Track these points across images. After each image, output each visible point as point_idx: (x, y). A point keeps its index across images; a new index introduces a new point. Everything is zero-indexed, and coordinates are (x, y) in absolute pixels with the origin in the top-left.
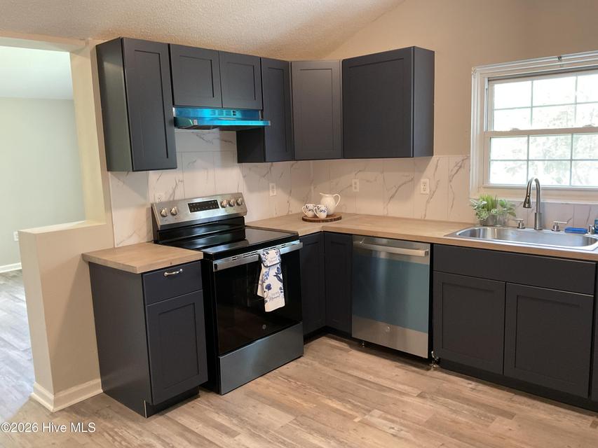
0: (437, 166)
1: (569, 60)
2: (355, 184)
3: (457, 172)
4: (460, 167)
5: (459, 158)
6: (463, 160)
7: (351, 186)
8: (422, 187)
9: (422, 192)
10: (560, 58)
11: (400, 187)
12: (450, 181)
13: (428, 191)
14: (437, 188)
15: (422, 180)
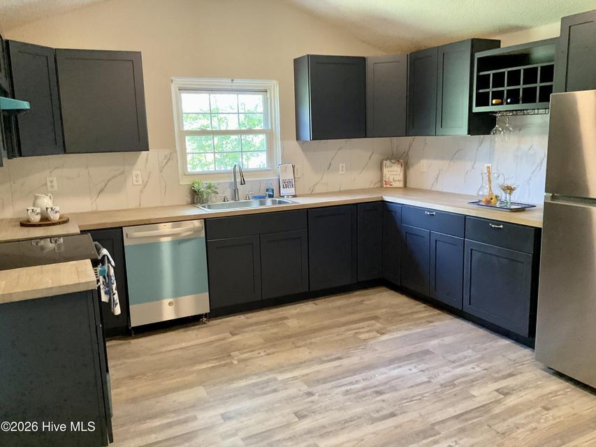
0: (147, 160)
1: (239, 83)
2: (51, 182)
3: (166, 164)
4: (169, 159)
5: (167, 152)
6: (171, 154)
7: (46, 184)
8: (135, 178)
9: (135, 183)
10: (232, 80)
11: (109, 181)
12: (161, 171)
13: (140, 182)
14: (149, 178)
15: (134, 173)
